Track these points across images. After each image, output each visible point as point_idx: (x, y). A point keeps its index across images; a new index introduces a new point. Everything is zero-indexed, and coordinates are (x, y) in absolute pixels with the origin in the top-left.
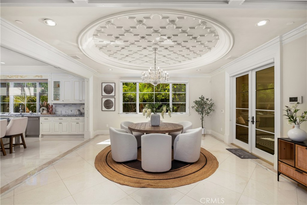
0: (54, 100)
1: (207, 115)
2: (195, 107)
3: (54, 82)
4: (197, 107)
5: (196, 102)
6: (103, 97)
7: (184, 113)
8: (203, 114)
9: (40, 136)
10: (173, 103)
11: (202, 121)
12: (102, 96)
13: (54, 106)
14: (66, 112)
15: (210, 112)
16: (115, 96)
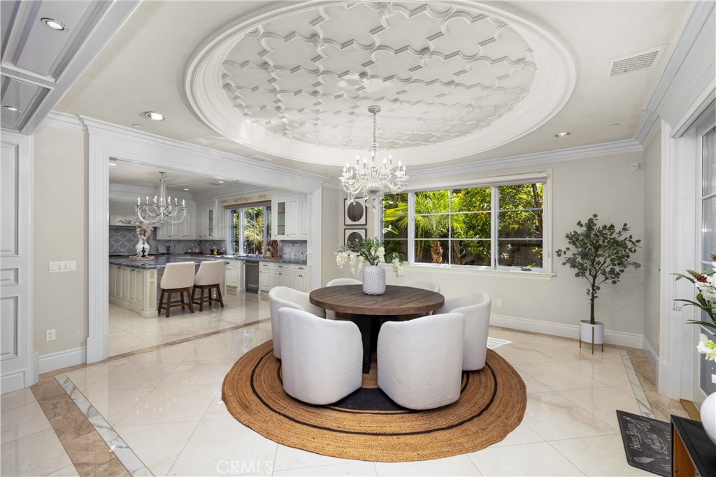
0: (278, 234)
1: (610, 281)
2: (567, 252)
3: (279, 204)
4: (574, 254)
5: (573, 238)
6: (348, 227)
7: (535, 270)
8: (595, 277)
9: (259, 292)
10: (500, 239)
11: (592, 300)
12: (345, 225)
13: (280, 244)
14: (295, 255)
15: (622, 271)
16: (366, 224)
